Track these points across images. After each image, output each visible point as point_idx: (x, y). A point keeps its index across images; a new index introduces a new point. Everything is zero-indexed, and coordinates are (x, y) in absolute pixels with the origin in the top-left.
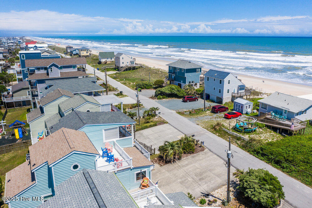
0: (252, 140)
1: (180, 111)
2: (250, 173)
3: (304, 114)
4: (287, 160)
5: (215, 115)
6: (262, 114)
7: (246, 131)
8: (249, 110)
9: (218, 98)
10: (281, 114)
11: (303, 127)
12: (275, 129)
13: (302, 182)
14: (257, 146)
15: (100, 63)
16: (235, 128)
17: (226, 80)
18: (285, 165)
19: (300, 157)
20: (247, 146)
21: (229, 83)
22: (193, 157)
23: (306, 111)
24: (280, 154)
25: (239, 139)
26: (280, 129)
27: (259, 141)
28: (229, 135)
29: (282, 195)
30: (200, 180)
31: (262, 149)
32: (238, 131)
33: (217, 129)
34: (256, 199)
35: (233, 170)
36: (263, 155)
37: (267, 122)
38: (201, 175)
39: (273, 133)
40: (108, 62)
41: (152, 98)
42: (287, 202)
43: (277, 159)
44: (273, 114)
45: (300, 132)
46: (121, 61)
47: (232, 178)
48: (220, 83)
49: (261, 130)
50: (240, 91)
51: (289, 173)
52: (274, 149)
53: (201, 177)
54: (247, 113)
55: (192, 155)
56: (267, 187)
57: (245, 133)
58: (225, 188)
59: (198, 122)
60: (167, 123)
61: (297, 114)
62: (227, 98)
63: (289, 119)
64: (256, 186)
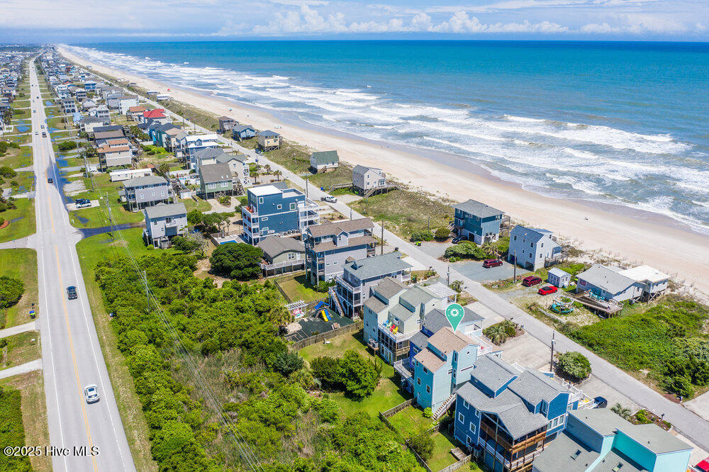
0: (569, 324)
1: (486, 282)
2: (567, 355)
3: (623, 294)
4: (598, 344)
5: (527, 289)
6: (581, 291)
7: (563, 312)
8: (566, 284)
9: (527, 263)
10: (599, 295)
11: (620, 309)
12: (592, 310)
13: (608, 361)
14: (573, 330)
15: (313, 170)
16: (552, 308)
17: (539, 244)
18: (596, 348)
19: (610, 341)
20: (564, 329)
21: (542, 246)
22: (516, 340)
23: (625, 290)
24: (593, 338)
25: (556, 321)
26: (597, 310)
27: (576, 325)
28: (546, 316)
29: (589, 370)
30: (526, 360)
31: (577, 333)
32: (555, 312)
33: (532, 309)
34: (571, 373)
35: (555, 353)
36: (579, 338)
37: (585, 302)
38: (526, 356)
39: (590, 314)
40: (328, 171)
41: (440, 259)
42: (594, 376)
43: (590, 342)
44: (592, 293)
45: (616, 315)
46: (366, 179)
47: (554, 359)
48: (532, 246)
49: (578, 310)
50: (555, 255)
51: (600, 354)
52: (589, 333)
53: (526, 358)
54: (563, 287)
55: (514, 338)
56: (580, 364)
57: (561, 314)
58: (549, 366)
59: (510, 300)
60: (477, 301)
61: (616, 295)
62: (539, 264)
63: (607, 300)
64: (571, 364)
